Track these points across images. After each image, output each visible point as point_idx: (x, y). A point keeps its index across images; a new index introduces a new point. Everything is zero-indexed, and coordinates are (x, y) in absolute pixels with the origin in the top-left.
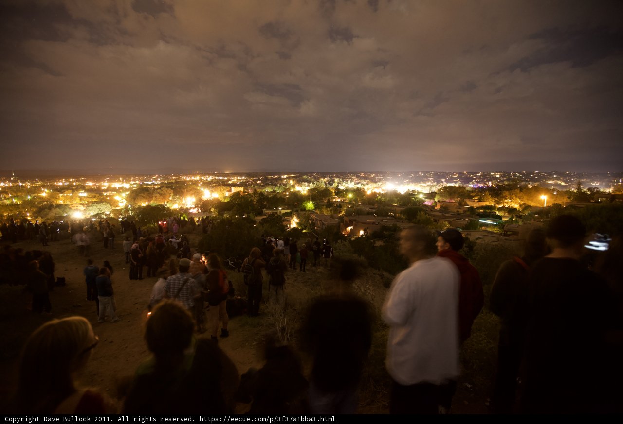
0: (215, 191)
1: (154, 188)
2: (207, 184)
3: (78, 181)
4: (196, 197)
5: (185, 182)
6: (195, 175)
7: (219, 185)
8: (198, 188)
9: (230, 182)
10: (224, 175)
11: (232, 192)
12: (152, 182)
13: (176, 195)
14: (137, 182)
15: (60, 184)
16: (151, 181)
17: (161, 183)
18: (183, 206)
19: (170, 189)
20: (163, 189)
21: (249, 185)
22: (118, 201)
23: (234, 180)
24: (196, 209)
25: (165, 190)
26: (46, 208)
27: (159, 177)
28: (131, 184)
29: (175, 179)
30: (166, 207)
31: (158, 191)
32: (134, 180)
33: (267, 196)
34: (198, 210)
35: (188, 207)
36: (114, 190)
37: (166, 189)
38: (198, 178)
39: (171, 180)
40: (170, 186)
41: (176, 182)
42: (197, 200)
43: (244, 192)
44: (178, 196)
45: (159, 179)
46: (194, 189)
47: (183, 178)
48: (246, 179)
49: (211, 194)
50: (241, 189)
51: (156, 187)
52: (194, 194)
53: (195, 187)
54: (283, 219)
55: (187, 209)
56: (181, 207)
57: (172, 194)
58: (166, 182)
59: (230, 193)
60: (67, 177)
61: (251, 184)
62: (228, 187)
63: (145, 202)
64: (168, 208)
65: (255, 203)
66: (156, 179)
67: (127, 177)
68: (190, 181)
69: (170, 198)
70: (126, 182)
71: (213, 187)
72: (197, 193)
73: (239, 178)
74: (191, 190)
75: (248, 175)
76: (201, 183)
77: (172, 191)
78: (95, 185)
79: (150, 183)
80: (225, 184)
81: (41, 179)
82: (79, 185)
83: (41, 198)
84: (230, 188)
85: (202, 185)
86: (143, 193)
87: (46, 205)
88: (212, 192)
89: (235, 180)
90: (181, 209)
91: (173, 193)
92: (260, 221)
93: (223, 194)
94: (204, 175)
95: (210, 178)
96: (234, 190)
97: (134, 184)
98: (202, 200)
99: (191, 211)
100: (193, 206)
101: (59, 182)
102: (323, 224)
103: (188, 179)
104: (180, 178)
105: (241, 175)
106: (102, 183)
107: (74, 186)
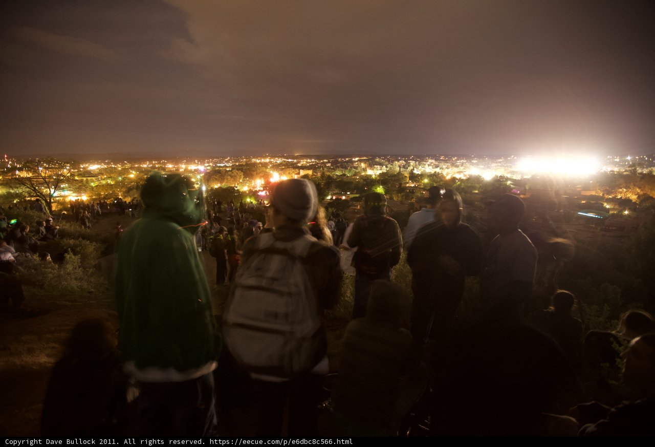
0: (284, 173)
1: (225, 170)
2: (276, 167)
3: (159, 163)
4: (265, 179)
5: (255, 164)
6: (265, 157)
7: (288, 168)
8: (267, 170)
9: (299, 165)
10: (294, 158)
11: (301, 175)
12: (224, 165)
13: (246, 178)
14: (211, 164)
15: (145, 166)
16: (223, 163)
17: (233, 165)
18: (252, 189)
19: (240, 171)
20: (233, 171)
21: (318, 168)
22: (193, 183)
23: (303, 162)
24: (264, 192)
25: (235, 171)
26: (134, 188)
27: (230, 160)
28: (205, 167)
29: (246, 162)
30: (236, 189)
31: (229, 173)
32: (208, 163)
33: (336, 179)
34: (266, 193)
35: (257, 189)
36: (191, 171)
37: (237, 171)
38: (267, 160)
39: (241, 162)
40: (240, 168)
41: (247, 165)
42: (265, 182)
43: (313, 175)
44: (248, 179)
45: (231, 162)
46: (263, 171)
47: (254, 160)
48: (316, 162)
49: (280, 177)
50: (310, 172)
51: (228, 169)
52: (263, 176)
53: (265, 170)
54: (350, 204)
55: (256, 192)
56: (250, 190)
57: (242, 177)
58: (237, 164)
59: (299, 176)
60: (150, 160)
61: (321, 167)
62: (297, 170)
63: (218, 183)
64: (238, 190)
65: (322, 186)
66: (228, 162)
67: (202, 160)
68: (260, 163)
69: (241, 181)
70: (201, 164)
71: (282, 169)
72: (266, 176)
73: (308, 161)
74: (260, 173)
75: (318, 157)
76: (271, 165)
77: (242, 173)
78: (174, 167)
79: (222, 165)
80: (294, 166)
81: (130, 162)
82: (161, 167)
83: (129, 179)
84: (299, 170)
85: (271, 168)
86: (216, 175)
87: (133, 186)
88: (280, 174)
89: (305, 163)
90: (251, 191)
91: (244, 175)
92: (326, 205)
93: (292, 176)
94: (273, 156)
95: (279, 161)
96: (302, 173)
97: (208, 166)
98: (270, 182)
99: (260, 193)
100: (262, 189)
101: (144, 164)
102: (392, 210)
103: (258, 161)
104: (250, 160)
105: (310, 157)
106: (180, 165)
107: (156, 168)
